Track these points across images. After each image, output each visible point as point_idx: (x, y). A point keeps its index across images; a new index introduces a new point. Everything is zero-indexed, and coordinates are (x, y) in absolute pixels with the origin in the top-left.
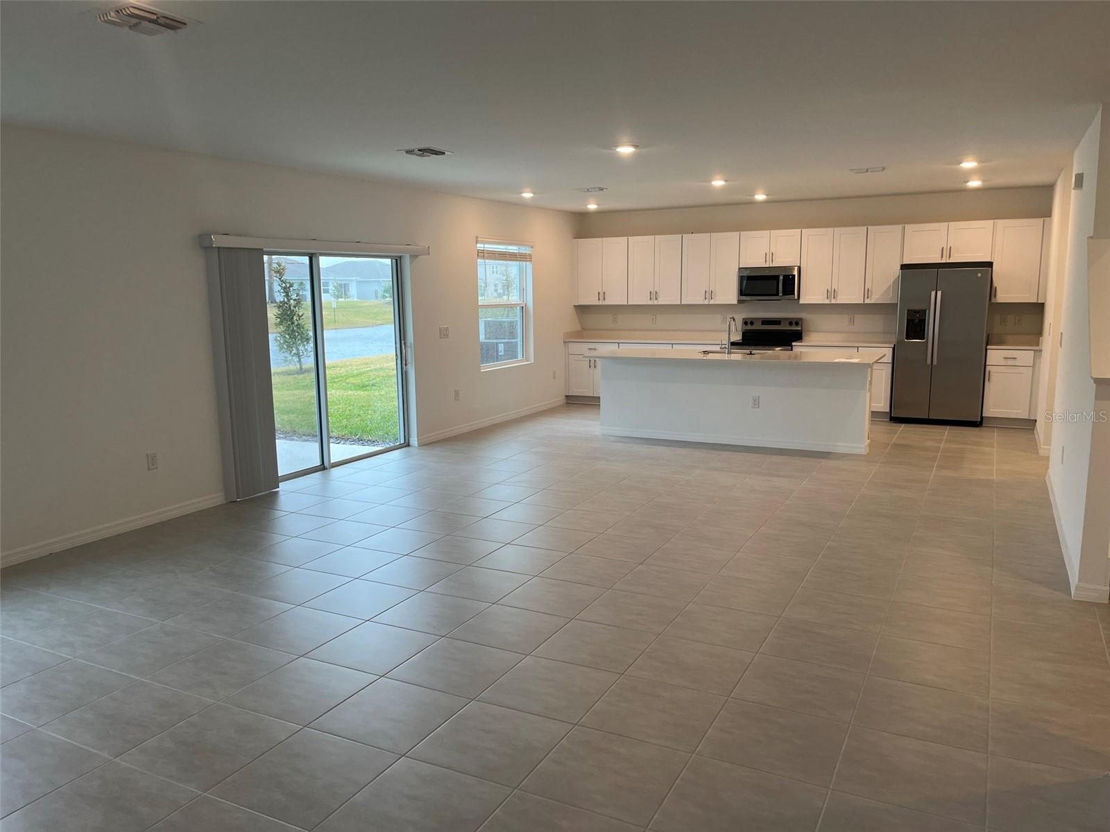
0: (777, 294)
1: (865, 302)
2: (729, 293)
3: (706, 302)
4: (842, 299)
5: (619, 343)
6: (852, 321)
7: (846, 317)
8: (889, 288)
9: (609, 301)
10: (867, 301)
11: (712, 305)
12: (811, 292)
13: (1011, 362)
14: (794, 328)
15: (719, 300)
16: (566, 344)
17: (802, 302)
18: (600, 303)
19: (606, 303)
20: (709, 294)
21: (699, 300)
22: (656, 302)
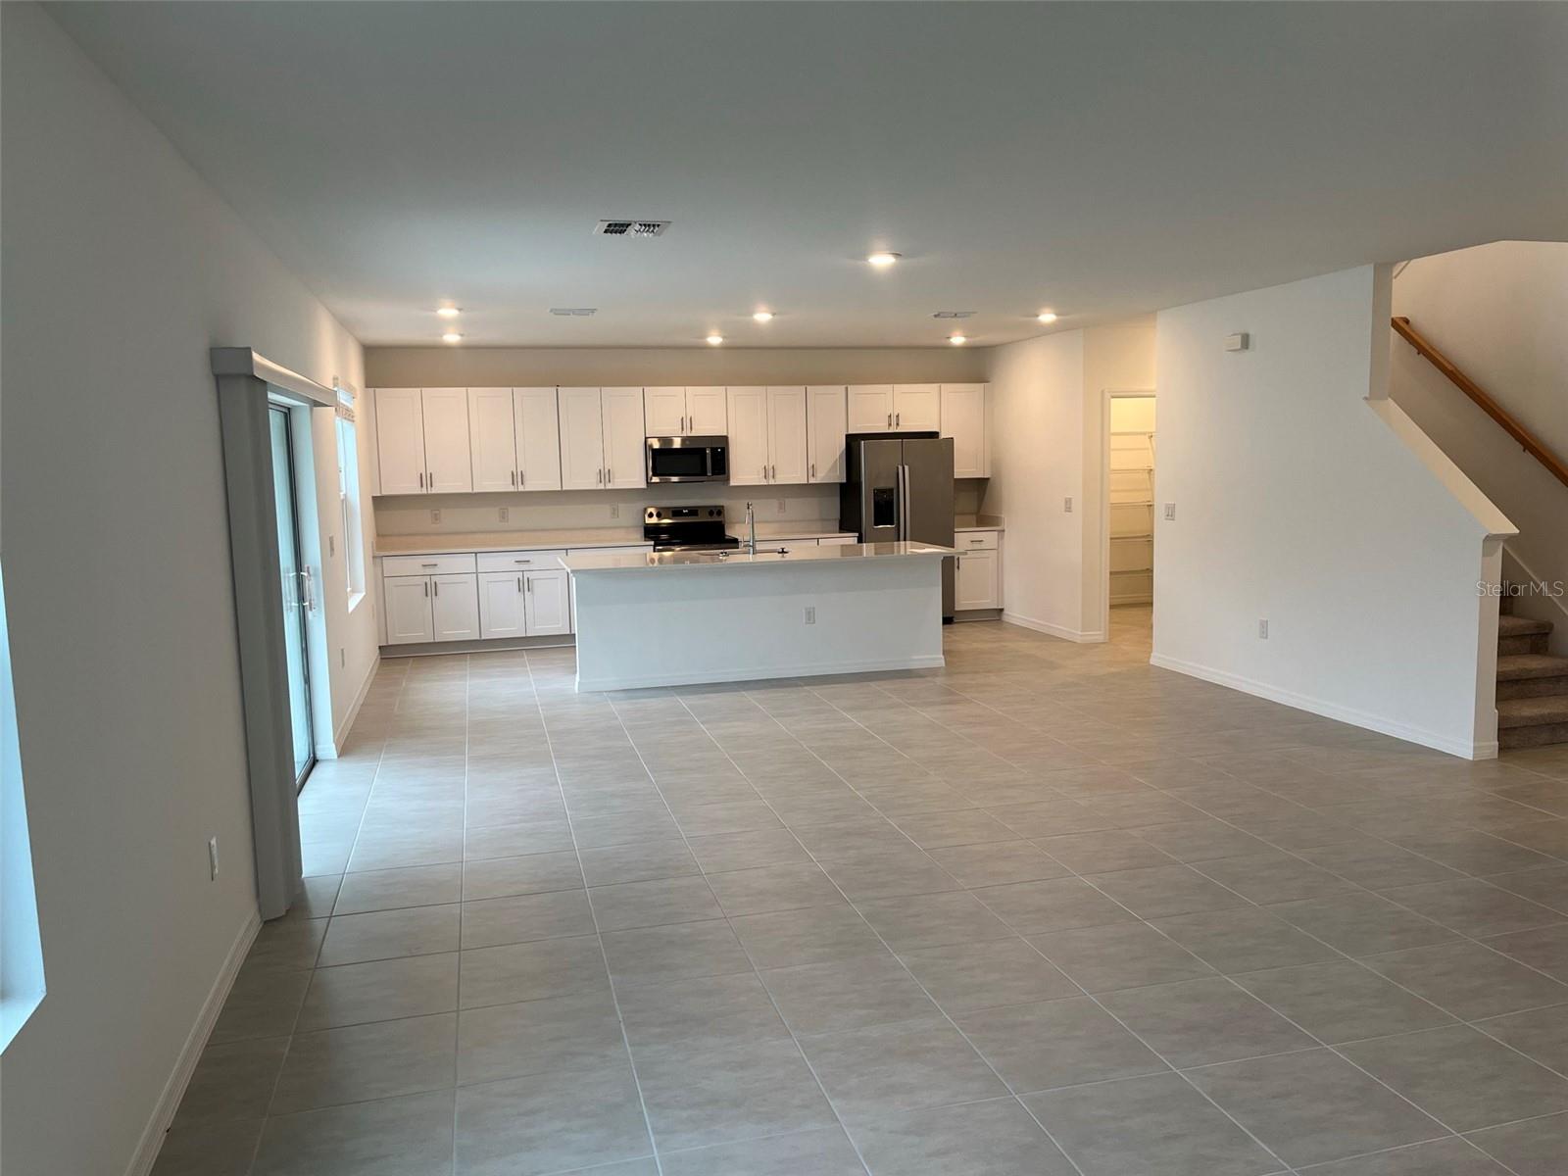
0: (705, 475)
1: (810, 482)
2: (633, 473)
3: (601, 487)
4: (781, 479)
5: (476, 553)
6: (782, 507)
7: (775, 503)
8: (836, 462)
9: (439, 488)
10: (812, 481)
11: (609, 490)
12: (743, 470)
13: (977, 546)
14: (715, 519)
15: (620, 483)
16: (378, 560)
17: (733, 483)
18: (424, 491)
19: (434, 491)
20: (605, 475)
21: (590, 483)
22: (521, 489)
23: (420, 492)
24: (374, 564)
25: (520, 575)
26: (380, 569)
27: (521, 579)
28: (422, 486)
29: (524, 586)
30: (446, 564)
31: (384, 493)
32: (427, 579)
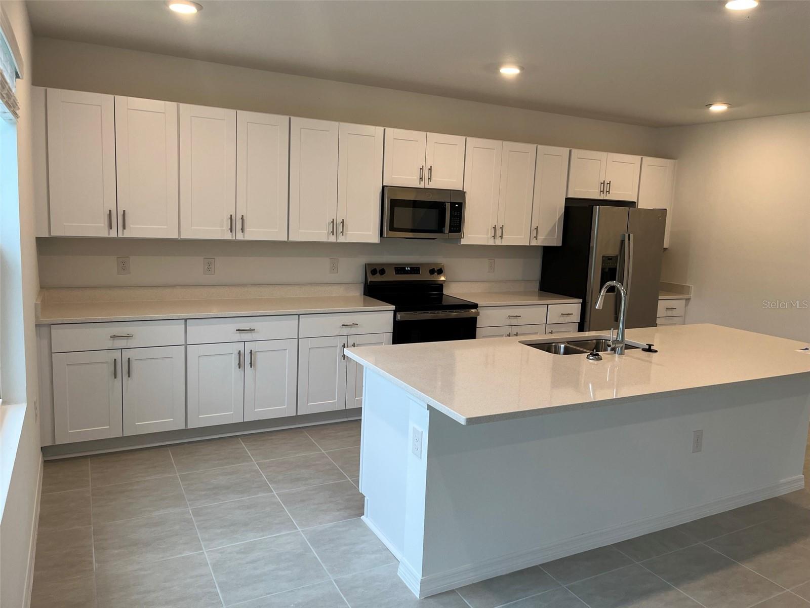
0: (441, 231)
1: (531, 244)
2: (367, 227)
3: (332, 239)
4: (507, 240)
8: (555, 225)
9: (137, 229)
10: (533, 243)
11: (339, 243)
12: (476, 228)
13: (670, 313)
14: (437, 278)
15: (351, 235)
16: (44, 330)
17: (464, 242)
18: (113, 234)
19: (128, 234)
20: (337, 226)
21: (321, 235)
22: (240, 236)
23: (106, 235)
24: (38, 335)
25: (240, 346)
26: (45, 342)
27: (242, 352)
28: (111, 228)
29: (246, 360)
30: (144, 334)
31: (55, 233)
32: (117, 355)
